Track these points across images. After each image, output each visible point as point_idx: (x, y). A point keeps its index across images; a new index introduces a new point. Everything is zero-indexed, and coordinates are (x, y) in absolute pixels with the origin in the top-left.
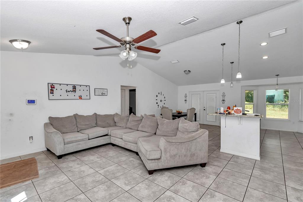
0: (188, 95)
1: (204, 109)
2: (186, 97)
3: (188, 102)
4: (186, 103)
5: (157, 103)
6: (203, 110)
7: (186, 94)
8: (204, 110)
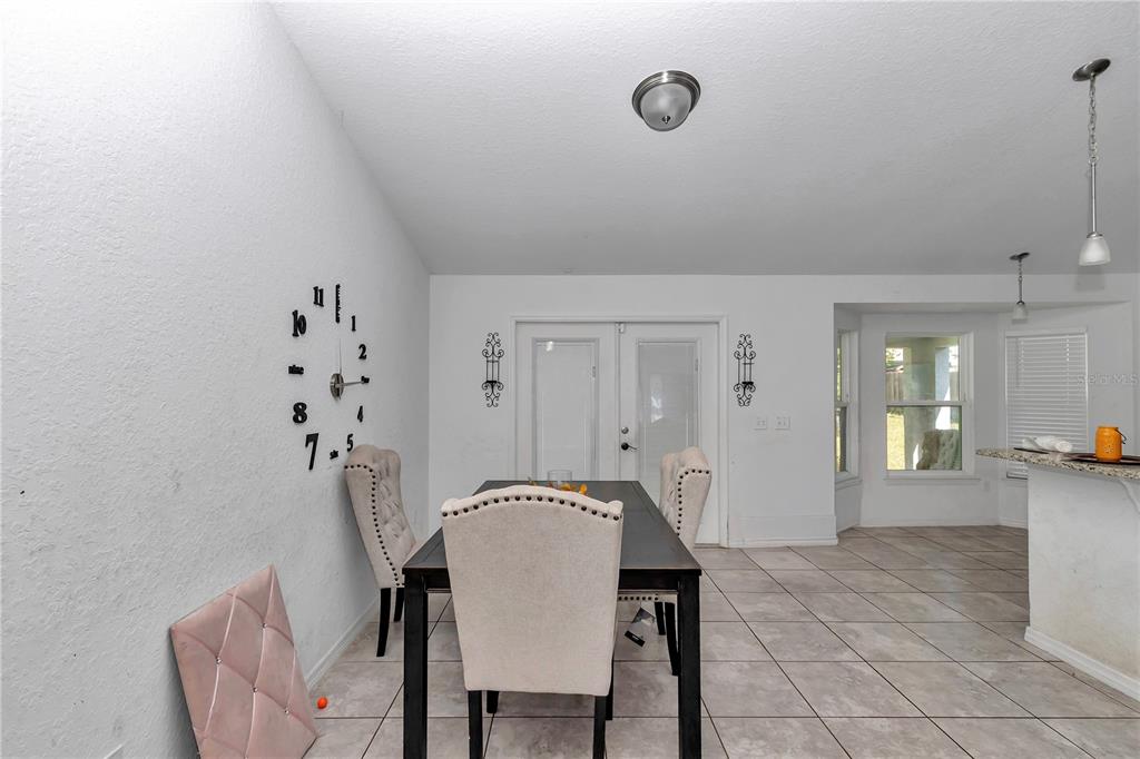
0: (507, 344)
1: (626, 439)
2: (493, 354)
3: (506, 395)
4: (492, 401)
5: (300, 413)
6: (618, 447)
7: (493, 340)
8: (625, 447)
